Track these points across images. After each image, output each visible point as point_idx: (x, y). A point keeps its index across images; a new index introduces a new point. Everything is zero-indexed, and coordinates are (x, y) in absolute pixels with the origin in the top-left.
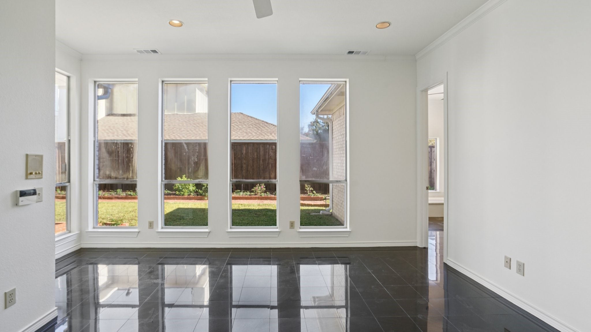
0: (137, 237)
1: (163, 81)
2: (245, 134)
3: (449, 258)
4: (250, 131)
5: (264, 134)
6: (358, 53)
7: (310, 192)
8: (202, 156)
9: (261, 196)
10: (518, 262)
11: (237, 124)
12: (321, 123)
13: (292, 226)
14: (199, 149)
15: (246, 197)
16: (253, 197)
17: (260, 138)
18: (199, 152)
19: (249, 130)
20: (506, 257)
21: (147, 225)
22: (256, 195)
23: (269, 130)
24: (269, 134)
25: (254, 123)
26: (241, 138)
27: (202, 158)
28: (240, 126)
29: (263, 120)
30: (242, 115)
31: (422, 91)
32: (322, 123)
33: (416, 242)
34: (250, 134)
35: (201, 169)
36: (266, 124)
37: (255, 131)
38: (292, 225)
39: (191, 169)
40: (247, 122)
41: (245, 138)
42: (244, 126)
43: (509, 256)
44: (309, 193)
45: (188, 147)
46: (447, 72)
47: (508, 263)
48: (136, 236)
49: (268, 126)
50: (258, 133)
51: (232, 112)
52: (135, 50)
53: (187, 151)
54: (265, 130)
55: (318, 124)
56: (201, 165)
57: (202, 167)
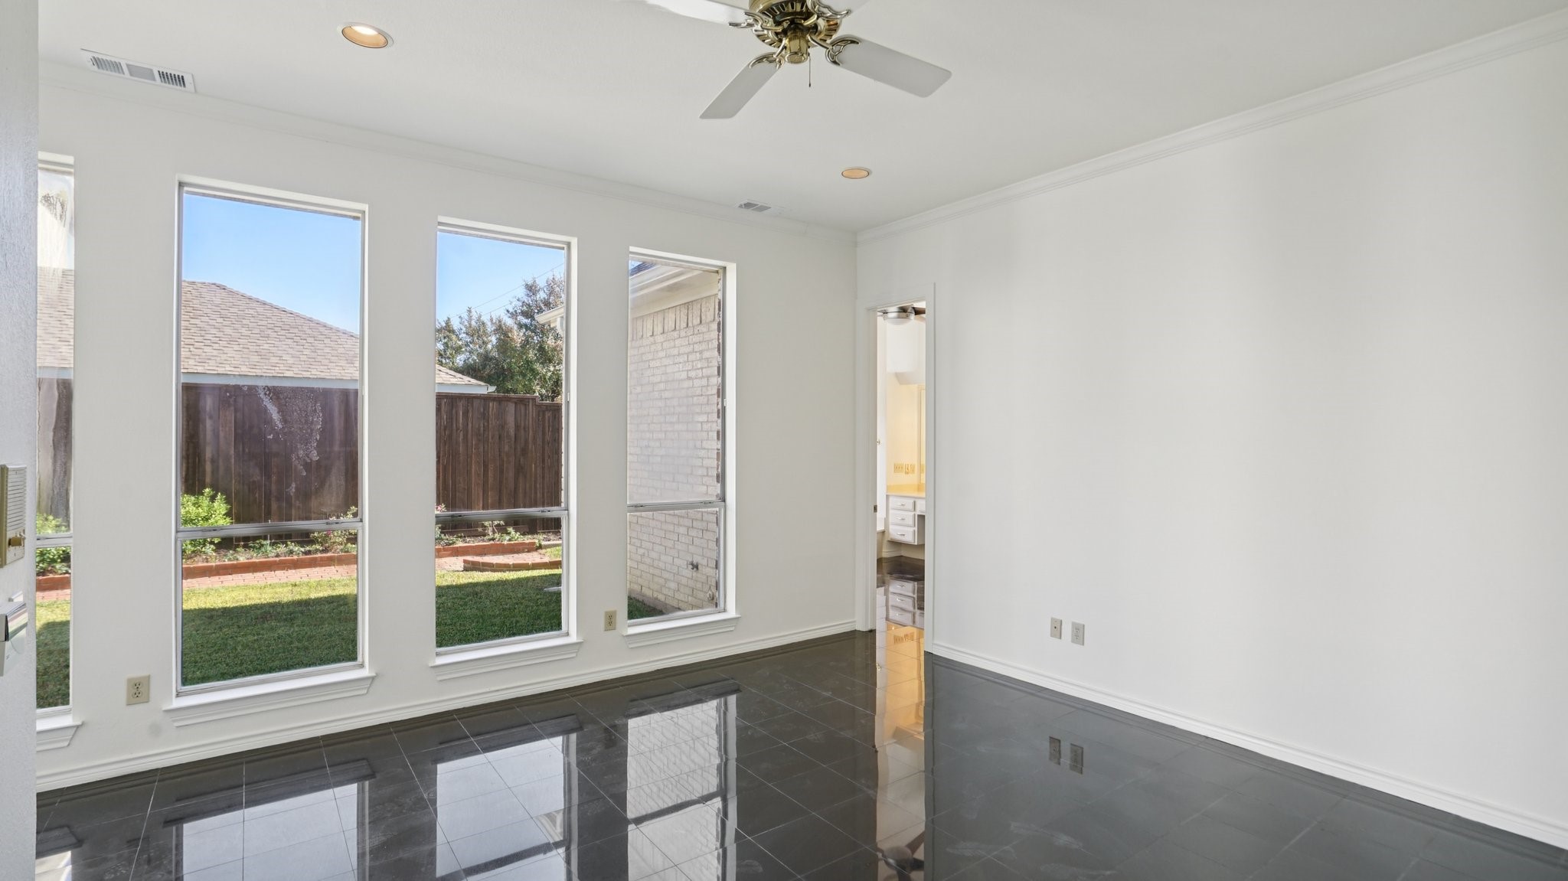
0: (69, 745)
1: (181, 185)
2: (256, 358)
3: (936, 642)
4: (273, 350)
5: (326, 362)
6: (762, 209)
7: (494, 532)
8: (338, 443)
9: (347, 552)
10: (1074, 624)
11: (211, 322)
12: (463, 335)
13: (610, 623)
14: (324, 422)
15: (293, 560)
16: (321, 557)
17: (315, 373)
18: (327, 432)
19: (266, 346)
20: (1053, 620)
21: (122, 693)
22: (325, 550)
23: (341, 350)
24: (343, 363)
25: (280, 324)
26: (244, 370)
27: (336, 448)
28: (228, 331)
29: (309, 316)
30: (224, 294)
31: (869, 310)
32: (464, 333)
33: (854, 622)
34: (274, 360)
35: (330, 486)
36: (322, 329)
37: (291, 351)
38: (610, 620)
39: (294, 485)
40: (252, 320)
41: (259, 372)
42: (244, 331)
43: (1058, 617)
44: (491, 533)
45: (283, 416)
46: (935, 284)
47: (1057, 628)
48: (66, 744)
49: (334, 338)
50: (303, 358)
51: (183, 278)
52: (90, 55)
53: (280, 426)
54: (327, 350)
55: (454, 337)
56: (334, 471)
57: (336, 480)
